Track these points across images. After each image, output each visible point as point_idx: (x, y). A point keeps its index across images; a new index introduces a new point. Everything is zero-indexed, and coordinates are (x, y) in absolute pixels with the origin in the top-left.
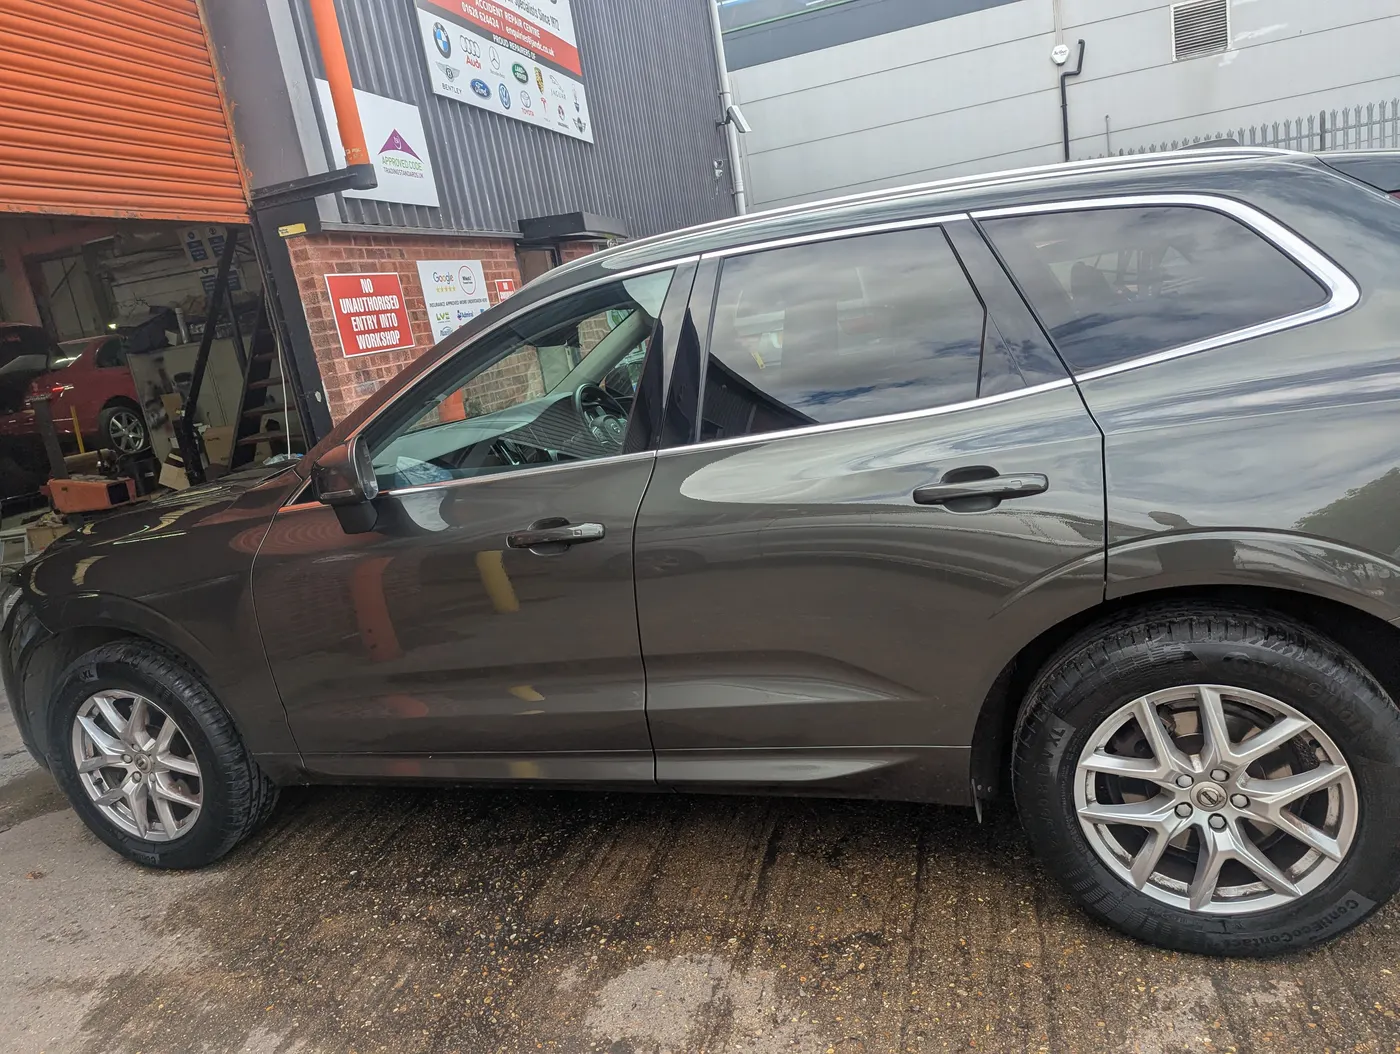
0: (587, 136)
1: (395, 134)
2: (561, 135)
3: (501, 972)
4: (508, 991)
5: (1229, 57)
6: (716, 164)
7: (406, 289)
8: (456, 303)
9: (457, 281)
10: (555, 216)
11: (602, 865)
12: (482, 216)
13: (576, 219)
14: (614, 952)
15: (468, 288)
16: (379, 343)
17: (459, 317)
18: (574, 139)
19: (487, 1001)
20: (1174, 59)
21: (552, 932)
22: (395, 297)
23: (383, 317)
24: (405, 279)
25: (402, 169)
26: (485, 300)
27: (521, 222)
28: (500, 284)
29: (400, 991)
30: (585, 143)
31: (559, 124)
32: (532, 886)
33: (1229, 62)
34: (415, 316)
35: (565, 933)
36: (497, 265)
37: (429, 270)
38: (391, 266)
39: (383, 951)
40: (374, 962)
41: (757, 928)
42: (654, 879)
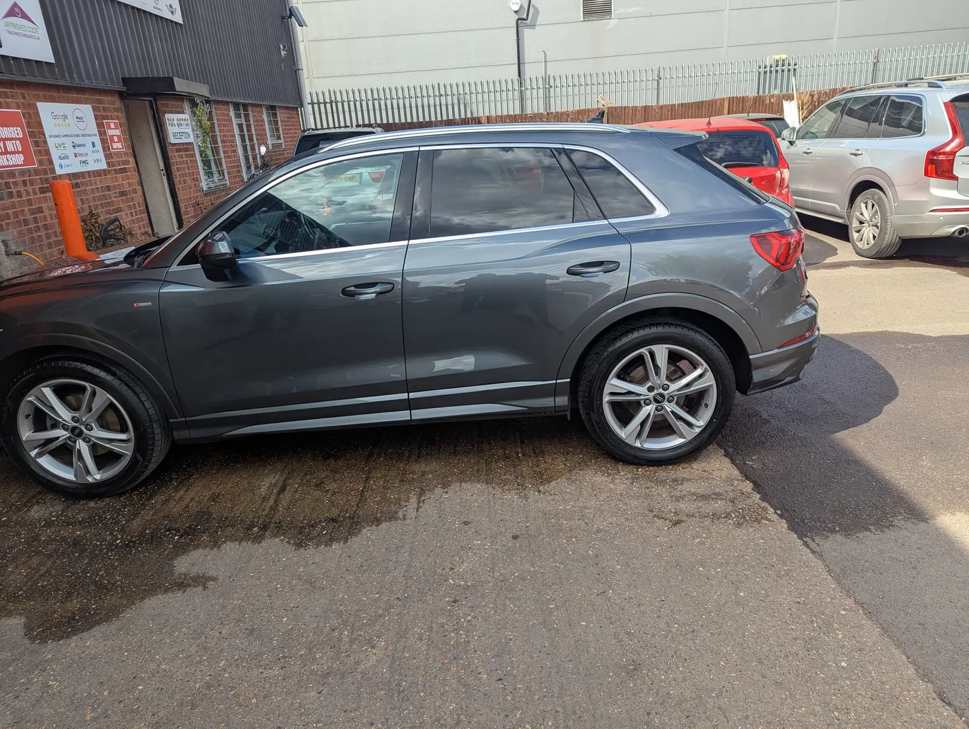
0: (178, 18)
1: (15, 5)
2: (156, 15)
3: (110, 559)
4: (115, 568)
5: (612, 23)
6: (281, 46)
7: (28, 123)
8: (71, 136)
9: (71, 120)
10: (152, 78)
11: (179, 501)
12: (91, 73)
13: (169, 82)
14: (183, 542)
15: (81, 125)
16: (6, 163)
17: (74, 146)
18: (166, 19)
19: (101, 573)
20: (582, 19)
21: (144, 537)
22: (18, 128)
23: (8, 143)
24: (27, 115)
25: (22, 32)
26: (95, 135)
27: (124, 79)
28: (108, 124)
29: (42, 576)
30: (176, 23)
31: (155, 7)
32: (132, 515)
33: (612, 26)
34: (36, 144)
35: (152, 537)
36: (105, 110)
37: (48, 111)
38: (15, 105)
39: (30, 557)
40: (24, 563)
41: (270, 522)
42: (211, 505)
